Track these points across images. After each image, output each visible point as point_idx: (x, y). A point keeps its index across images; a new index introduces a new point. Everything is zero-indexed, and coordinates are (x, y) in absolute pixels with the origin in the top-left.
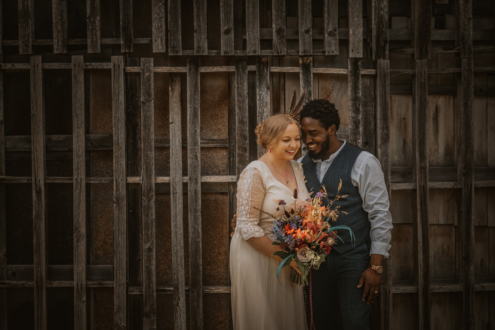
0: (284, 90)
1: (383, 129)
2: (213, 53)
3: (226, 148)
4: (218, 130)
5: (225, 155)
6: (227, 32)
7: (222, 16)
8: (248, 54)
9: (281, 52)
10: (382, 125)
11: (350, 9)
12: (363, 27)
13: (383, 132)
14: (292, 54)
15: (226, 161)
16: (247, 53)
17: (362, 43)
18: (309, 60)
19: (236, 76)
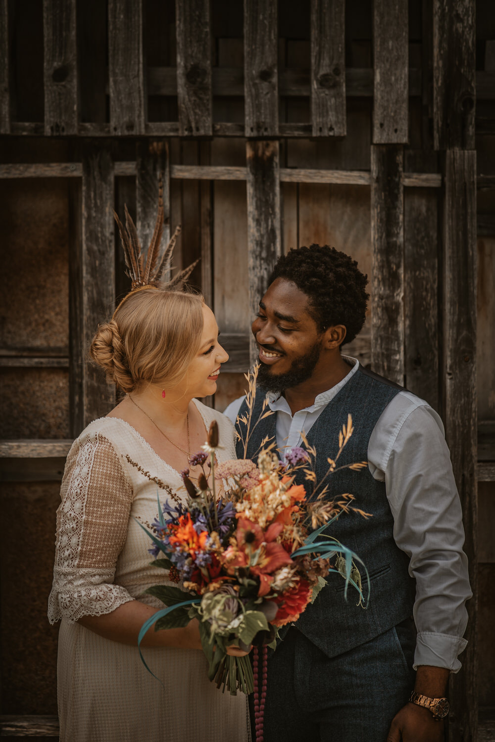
0: (212, 225)
1: (458, 326)
2: (24, 129)
3: (64, 370)
4: (44, 325)
5: (63, 388)
6: (60, 75)
7: (47, 32)
8: (113, 133)
9: (198, 129)
10: (456, 317)
11: (377, 19)
12: (410, 66)
13: (458, 333)
14: (227, 134)
15: (65, 401)
16: (112, 129)
17: (405, 106)
18: (271, 149)
19: (84, 188)
